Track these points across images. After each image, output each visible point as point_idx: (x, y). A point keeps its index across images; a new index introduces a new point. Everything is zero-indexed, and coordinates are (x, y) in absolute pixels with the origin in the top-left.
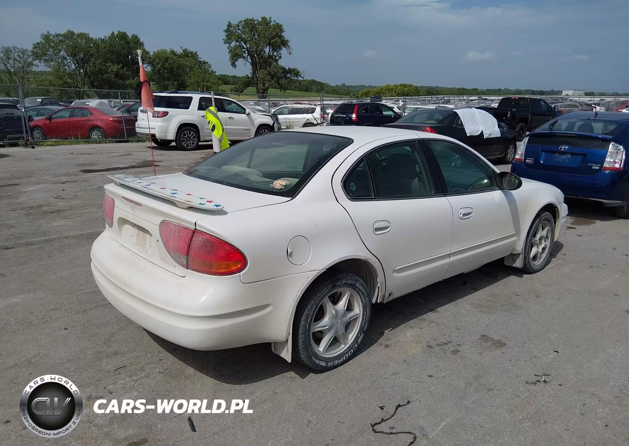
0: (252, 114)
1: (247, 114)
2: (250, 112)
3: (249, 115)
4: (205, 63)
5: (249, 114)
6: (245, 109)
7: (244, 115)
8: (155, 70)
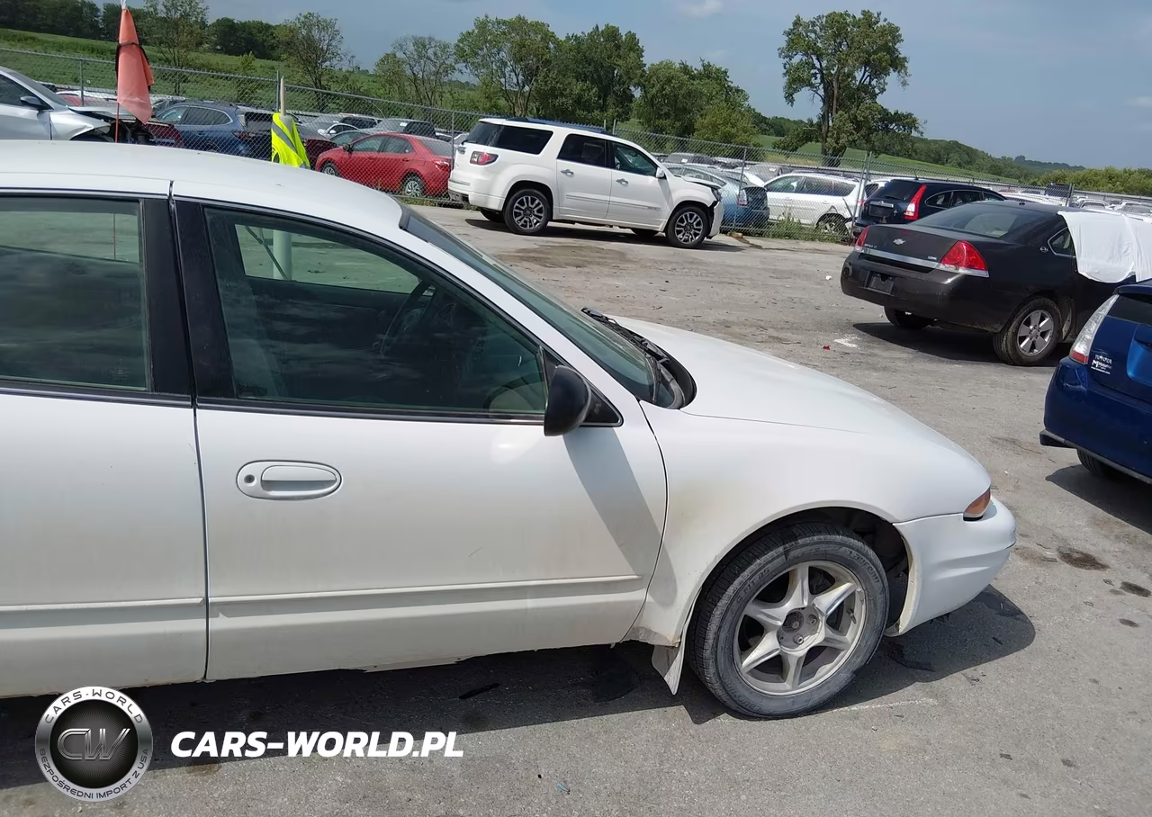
0: (671, 178)
1: (660, 178)
2: (668, 173)
3: (664, 180)
5: (665, 177)
6: (656, 166)
7: (654, 178)
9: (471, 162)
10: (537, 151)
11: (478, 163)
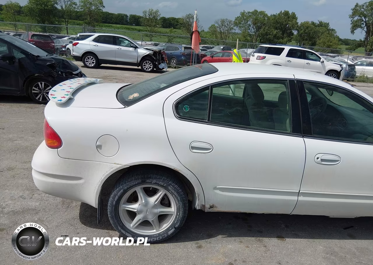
4: (333, 30)
5: (323, 62)
8: (299, 34)
9: (257, 59)
10: (279, 55)
11: (259, 59)
